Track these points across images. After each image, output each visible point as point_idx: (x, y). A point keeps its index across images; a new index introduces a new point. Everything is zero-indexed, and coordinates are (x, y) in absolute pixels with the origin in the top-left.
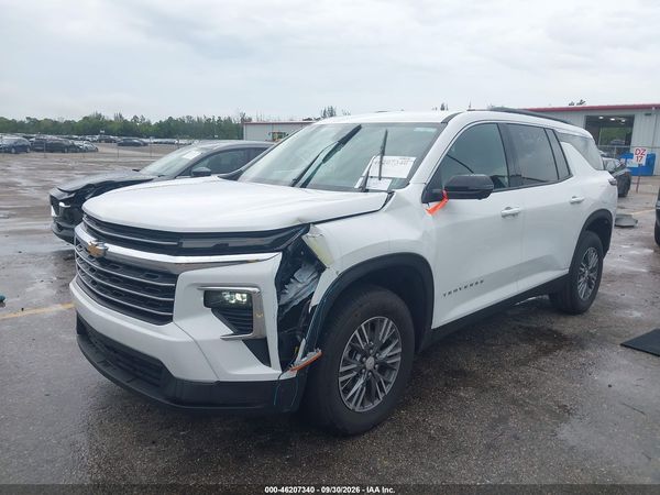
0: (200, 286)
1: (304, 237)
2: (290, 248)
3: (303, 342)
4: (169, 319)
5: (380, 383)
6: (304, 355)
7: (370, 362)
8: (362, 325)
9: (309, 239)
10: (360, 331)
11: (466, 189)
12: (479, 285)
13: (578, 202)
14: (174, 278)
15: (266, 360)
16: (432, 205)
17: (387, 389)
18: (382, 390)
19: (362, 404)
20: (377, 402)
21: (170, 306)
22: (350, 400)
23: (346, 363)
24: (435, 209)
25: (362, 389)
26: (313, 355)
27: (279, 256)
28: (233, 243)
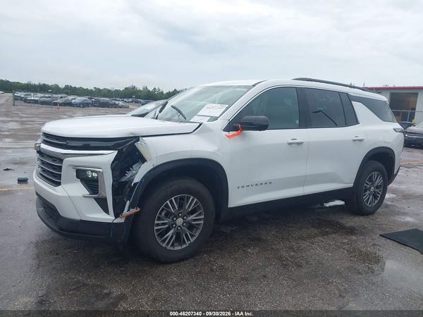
0: (74, 167)
1: (136, 144)
2: (124, 149)
3: (128, 203)
4: (58, 184)
5: (186, 235)
6: (129, 210)
7: (180, 221)
8: (173, 198)
9: (138, 145)
10: (171, 202)
11: (251, 124)
12: (268, 185)
13: (361, 140)
14: (61, 161)
15: (106, 211)
16: (231, 133)
17: (192, 240)
18: (188, 239)
19: (172, 245)
20: (184, 246)
21: (59, 176)
22: (164, 241)
23: (159, 219)
24: (234, 135)
25: (172, 237)
26: (133, 211)
27: (115, 153)
28: (93, 144)
